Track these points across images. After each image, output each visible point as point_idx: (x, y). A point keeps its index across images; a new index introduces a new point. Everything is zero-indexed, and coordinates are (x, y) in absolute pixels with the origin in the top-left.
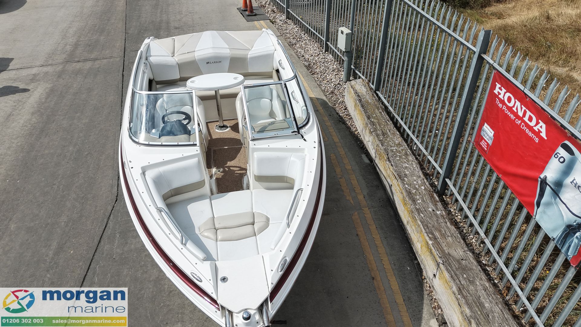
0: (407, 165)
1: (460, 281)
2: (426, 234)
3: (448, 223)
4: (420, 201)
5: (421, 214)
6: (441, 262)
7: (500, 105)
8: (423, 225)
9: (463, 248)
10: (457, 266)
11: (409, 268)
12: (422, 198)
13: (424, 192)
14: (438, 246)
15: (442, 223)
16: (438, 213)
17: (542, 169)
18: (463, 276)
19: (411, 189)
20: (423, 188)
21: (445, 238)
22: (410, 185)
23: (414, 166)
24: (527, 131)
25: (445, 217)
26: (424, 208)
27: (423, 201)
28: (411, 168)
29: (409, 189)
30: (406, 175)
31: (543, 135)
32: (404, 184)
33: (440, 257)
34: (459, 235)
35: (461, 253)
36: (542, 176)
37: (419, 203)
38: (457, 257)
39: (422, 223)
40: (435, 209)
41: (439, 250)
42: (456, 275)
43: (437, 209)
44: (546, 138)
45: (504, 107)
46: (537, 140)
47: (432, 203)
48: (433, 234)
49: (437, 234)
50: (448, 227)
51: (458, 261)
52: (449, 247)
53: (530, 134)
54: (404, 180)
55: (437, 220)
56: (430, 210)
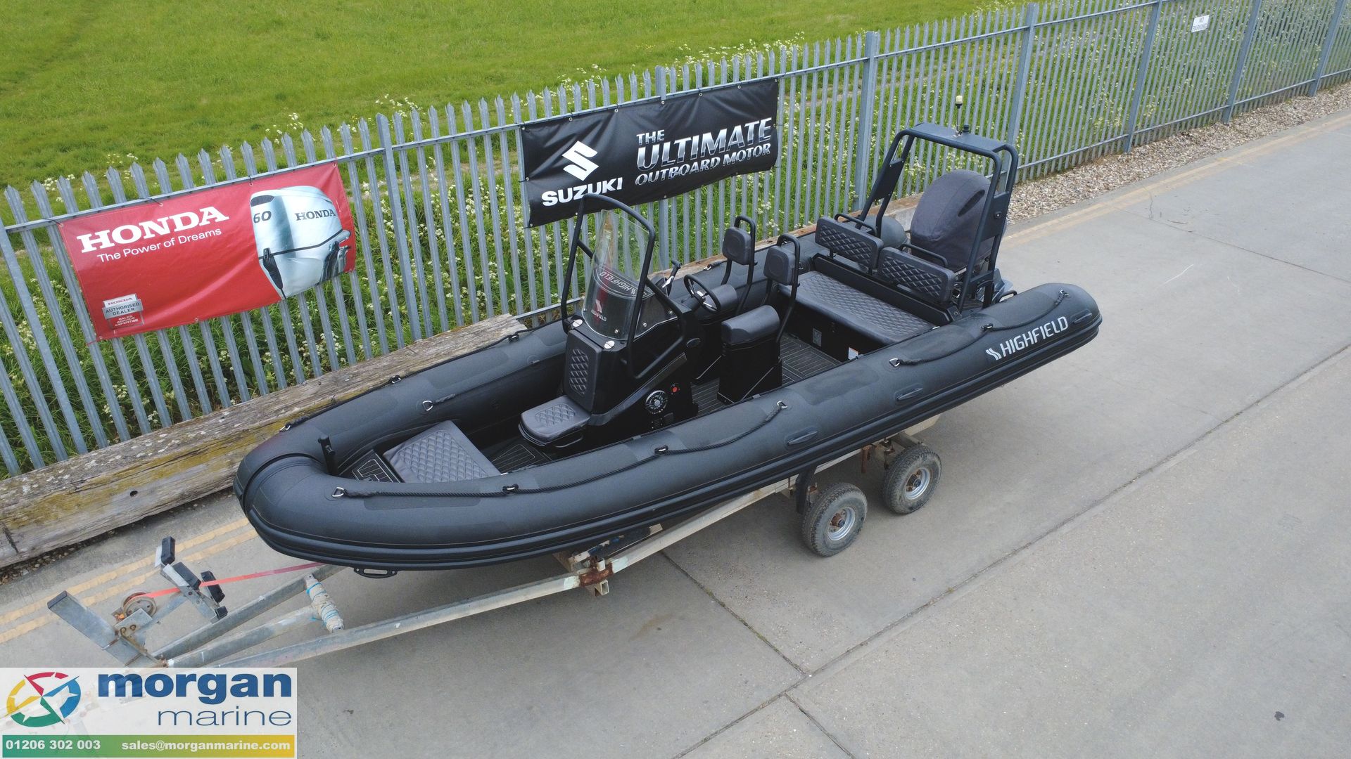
0: (93, 462)
7: (117, 256)
12: (193, 431)
13: (176, 433)
16: (227, 414)
17: (254, 246)
20: (163, 436)
23: (94, 455)
24: (195, 237)
27: (201, 430)
28: (101, 456)
31: (221, 218)
36: (261, 253)
40: (220, 418)
43: (220, 415)
44: (228, 218)
45: (127, 251)
46: (218, 232)
47: (204, 422)
48: (279, 410)
49: (278, 407)
53: (203, 236)
56: (221, 421)
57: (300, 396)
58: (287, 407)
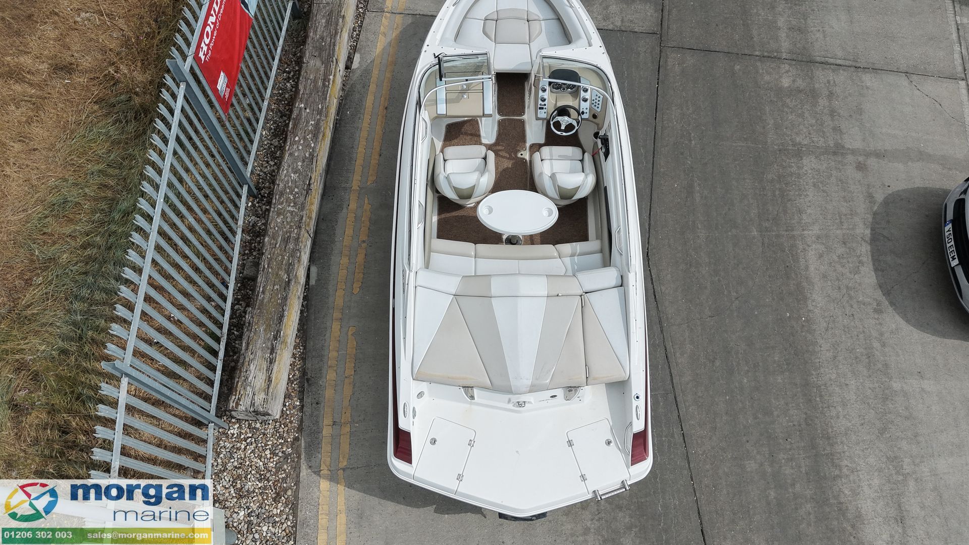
0: (292, 175)
1: (331, 41)
2: (330, 86)
3: (301, 93)
4: (311, 122)
5: (320, 107)
6: (334, 58)
8: (327, 96)
9: (307, 66)
10: (324, 53)
11: (348, 113)
12: (306, 126)
13: (299, 133)
14: (327, 72)
15: (307, 94)
16: (303, 105)
18: (325, 44)
19: (310, 140)
20: (297, 139)
21: (315, 79)
22: (309, 146)
23: (285, 172)
25: (299, 100)
26: (313, 114)
27: (308, 122)
28: (290, 170)
29: (312, 140)
30: (303, 161)
32: (314, 149)
33: (333, 62)
34: (301, 79)
35: (312, 62)
37: (314, 121)
38: (318, 60)
39: (326, 99)
40: (303, 110)
41: (329, 69)
42: (330, 47)
43: (301, 108)
45: (211, 46)
47: (301, 118)
48: (324, 84)
49: (320, 83)
50: (305, 89)
51: (319, 57)
52: (318, 69)
54: (310, 155)
55: (309, 98)
56: (308, 111)
57: (318, 70)
58: (324, 80)
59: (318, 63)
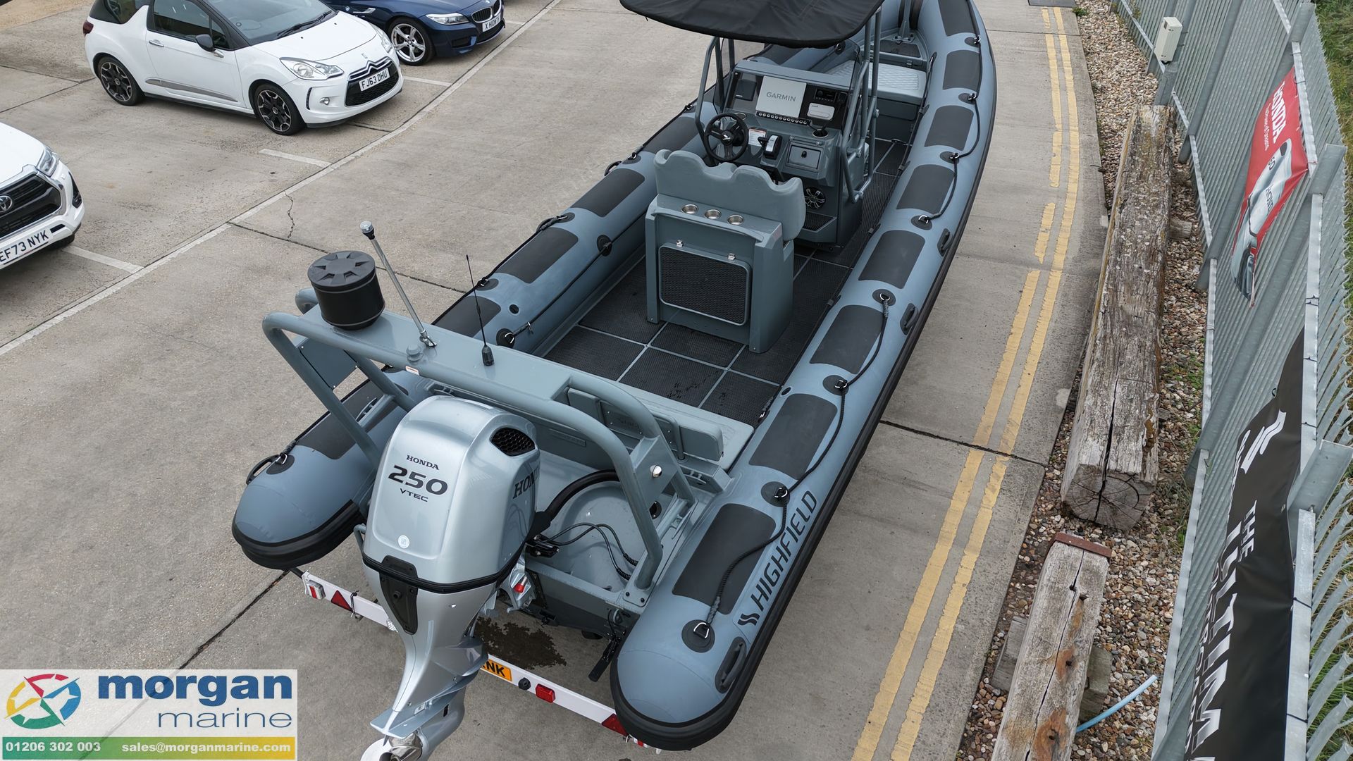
0: (1146, 217)
1: (1112, 331)
2: (1105, 285)
3: (1152, 284)
4: (1129, 255)
5: (1118, 268)
8: (1109, 276)
9: (1148, 308)
10: (1121, 319)
12: (1135, 253)
13: (1145, 248)
14: (1113, 297)
15: (1141, 281)
16: (1146, 271)
18: (1121, 328)
19: (1128, 241)
20: (1147, 244)
21: (1132, 294)
22: (1129, 236)
23: (1157, 220)
25: (1153, 277)
26: (1128, 262)
27: (1134, 255)
28: (1150, 221)
29: (1124, 241)
30: (1133, 226)
33: (1104, 307)
34: (1156, 297)
35: (1140, 311)
37: (1125, 256)
38: (1130, 313)
39: (1110, 273)
40: (1143, 266)
42: (1112, 325)
43: (1147, 268)
48: (1116, 287)
49: (1122, 288)
51: (1128, 317)
54: (1125, 230)
56: (1137, 266)
57: (1128, 301)
58: (1116, 291)
59: (1129, 309)
